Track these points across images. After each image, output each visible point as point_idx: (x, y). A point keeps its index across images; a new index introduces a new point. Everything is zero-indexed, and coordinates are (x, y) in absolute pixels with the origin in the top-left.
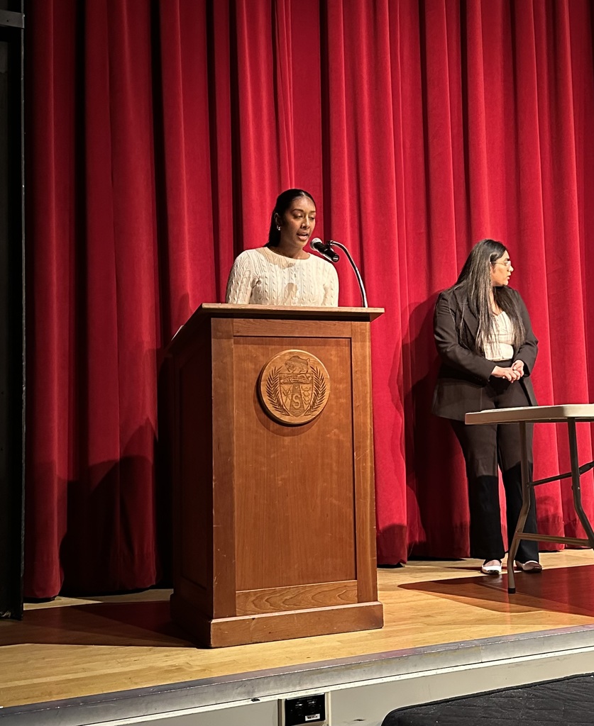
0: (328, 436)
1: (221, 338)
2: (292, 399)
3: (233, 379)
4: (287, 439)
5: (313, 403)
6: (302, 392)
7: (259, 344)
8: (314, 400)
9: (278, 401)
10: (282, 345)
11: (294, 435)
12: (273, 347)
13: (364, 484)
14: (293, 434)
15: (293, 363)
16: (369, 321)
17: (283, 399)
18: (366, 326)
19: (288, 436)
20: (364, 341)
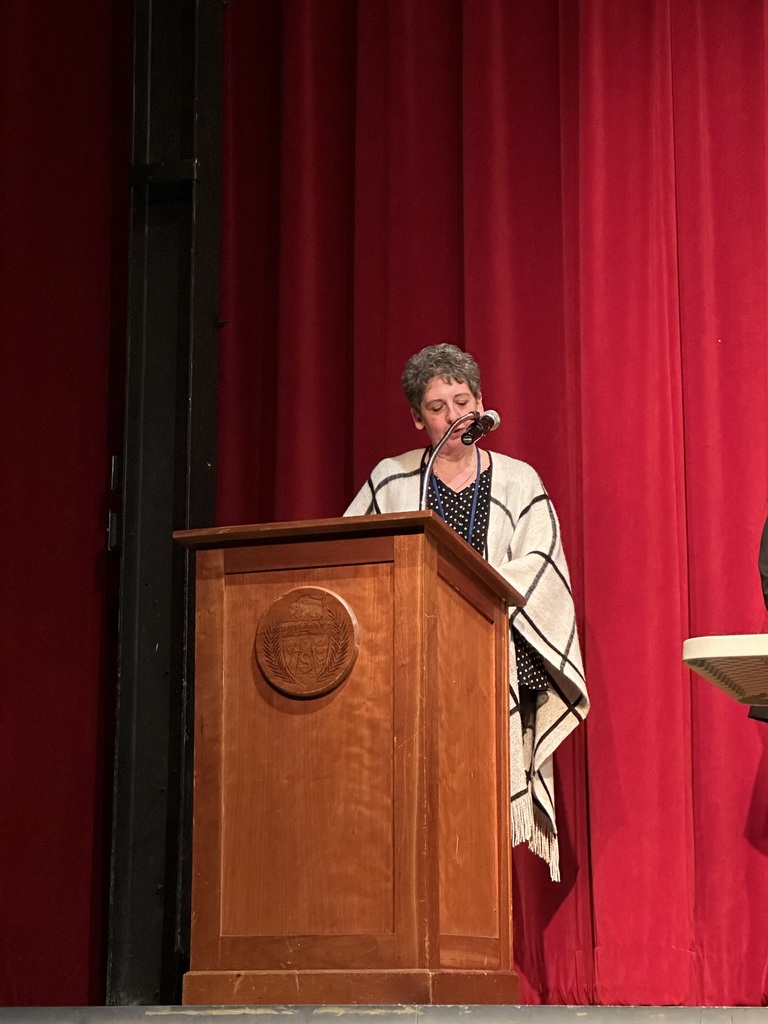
0: (358, 712)
1: (207, 578)
2: (299, 658)
3: (222, 636)
4: (297, 719)
5: (330, 664)
6: (314, 648)
7: (260, 583)
8: (332, 658)
9: (280, 663)
10: (293, 582)
11: (308, 713)
12: (280, 585)
13: (408, 784)
14: (306, 711)
15: (301, 606)
16: (422, 532)
17: (287, 660)
18: (417, 540)
19: (299, 714)
20: (413, 564)
